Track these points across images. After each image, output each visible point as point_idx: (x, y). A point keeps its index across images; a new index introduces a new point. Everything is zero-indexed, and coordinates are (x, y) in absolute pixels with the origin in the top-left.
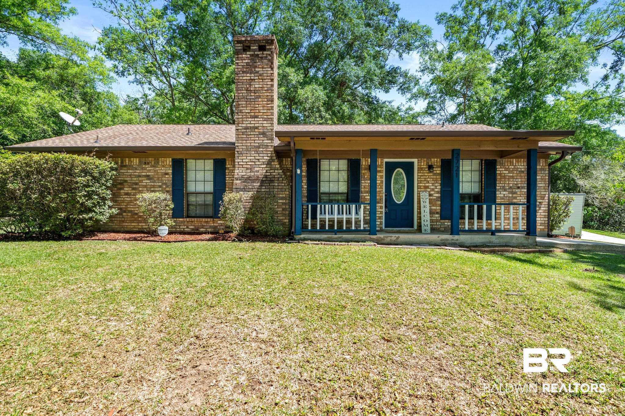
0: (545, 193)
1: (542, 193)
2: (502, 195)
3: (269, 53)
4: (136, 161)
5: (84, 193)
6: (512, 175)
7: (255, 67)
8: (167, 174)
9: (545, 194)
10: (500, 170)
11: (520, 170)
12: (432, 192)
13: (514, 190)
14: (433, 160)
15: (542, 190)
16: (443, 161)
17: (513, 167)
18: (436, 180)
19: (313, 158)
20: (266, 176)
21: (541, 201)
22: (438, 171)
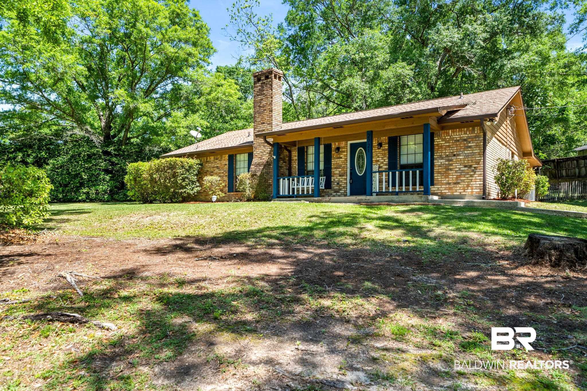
0: (480, 158)
1: (477, 159)
2: (439, 163)
3: (270, 80)
4: (212, 158)
5: (181, 178)
6: (448, 144)
7: (264, 91)
8: (226, 165)
9: (480, 160)
10: (437, 141)
11: (455, 139)
12: (382, 165)
13: (450, 158)
14: (382, 138)
15: (477, 156)
16: (390, 139)
17: (449, 137)
18: (384, 155)
19: (301, 146)
20: (267, 162)
21: (476, 166)
22: (386, 147)
